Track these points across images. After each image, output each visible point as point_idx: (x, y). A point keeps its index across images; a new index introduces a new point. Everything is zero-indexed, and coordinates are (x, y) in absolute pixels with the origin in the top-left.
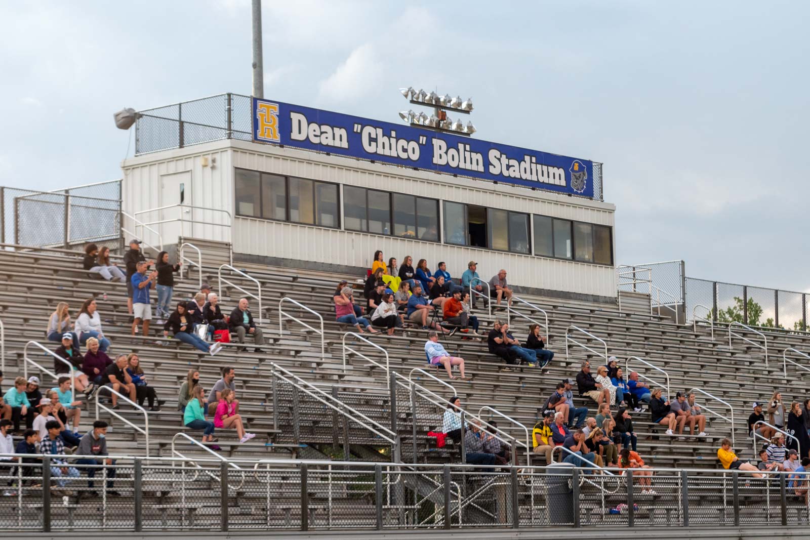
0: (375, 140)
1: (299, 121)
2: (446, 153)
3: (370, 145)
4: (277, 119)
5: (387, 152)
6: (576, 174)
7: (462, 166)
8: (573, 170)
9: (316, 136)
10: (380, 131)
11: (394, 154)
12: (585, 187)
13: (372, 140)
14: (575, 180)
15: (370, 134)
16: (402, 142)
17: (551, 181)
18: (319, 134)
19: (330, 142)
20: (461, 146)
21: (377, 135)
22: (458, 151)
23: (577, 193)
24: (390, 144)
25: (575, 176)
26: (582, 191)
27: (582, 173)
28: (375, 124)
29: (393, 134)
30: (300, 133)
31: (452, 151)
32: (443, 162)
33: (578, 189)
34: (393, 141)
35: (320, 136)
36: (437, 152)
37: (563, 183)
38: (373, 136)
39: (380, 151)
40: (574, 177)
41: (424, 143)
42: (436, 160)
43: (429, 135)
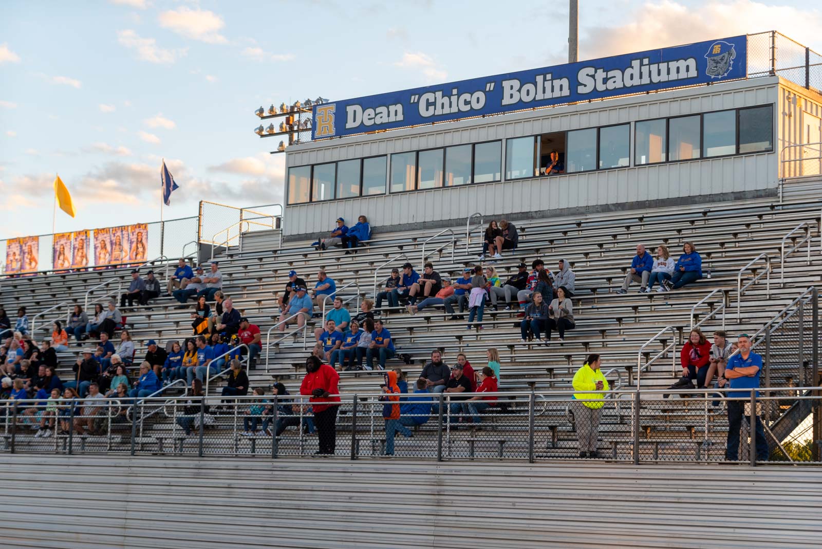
0: (434, 104)
1: (355, 111)
2: (519, 91)
3: (427, 110)
4: (333, 117)
5: (447, 110)
6: (715, 58)
7: (540, 97)
8: (711, 55)
9: (369, 119)
10: (439, 94)
11: (454, 109)
12: (731, 68)
13: (429, 104)
14: (715, 65)
15: (428, 100)
16: (466, 96)
17: (673, 76)
18: (374, 116)
19: (385, 120)
20: (539, 79)
21: (435, 98)
22: (535, 84)
23: (717, 79)
24: (451, 103)
25: (714, 60)
26: (726, 75)
27: (726, 55)
28: (433, 89)
29: (455, 91)
30: (354, 121)
31: (529, 86)
32: (515, 100)
33: (718, 75)
34: (454, 99)
35: (374, 118)
36: (507, 92)
37: (693, 73)
38: (432, 100)
39: (439, 112)
40: (712, 62)
41: (492, 89)
42: (506, 101)
43: (498, 80)
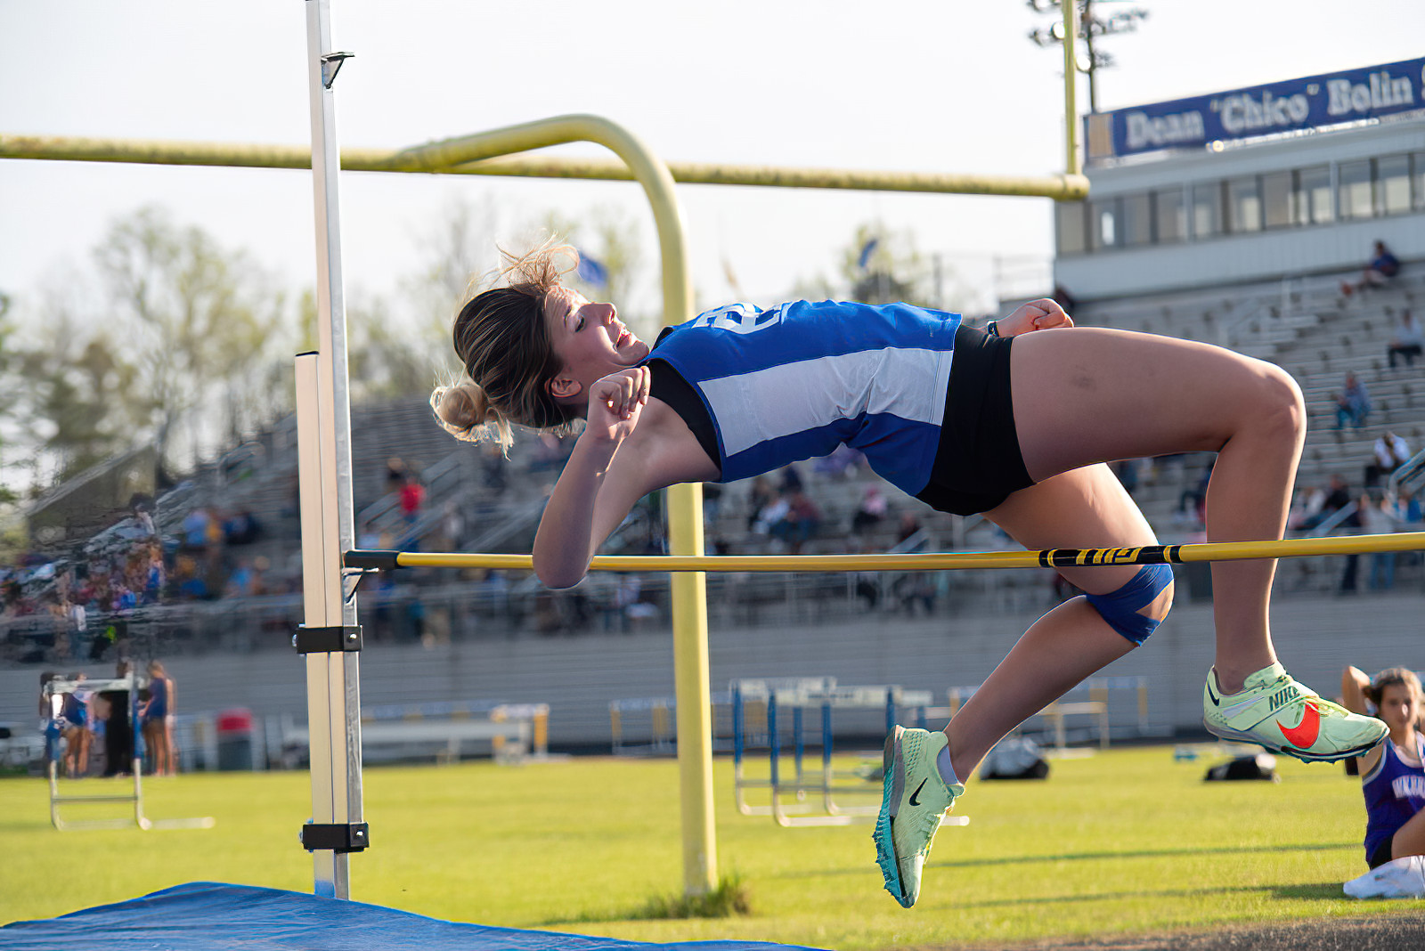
0: (1242, 113)
1: (1138, 123)
2: (1350, 95)
3: (1233, 121)
5: (1260, 122)
7: (1376, 104)
9: (1159, 134)
10: (1247, 100)
11: (1268, 120)
13: (1235, 113)
15: (1233, 107)
16: (1282, 102)
19: (1179, 135)
20: (1374, 79)
21: (1243, 106)
22: (1369, 85)
24: (1263, 112)
28: (1239, 93)
29: (1268, 96)
30: (1139, 136)
31: (1362, 89)
34: (1267, 106)
35: (1165, 133)
36: (1334, 97)
38: (1239, 108)
39: (1249, 124)
41: (1315, 93)
42: (1335, 110)
43: (1322, 80)
